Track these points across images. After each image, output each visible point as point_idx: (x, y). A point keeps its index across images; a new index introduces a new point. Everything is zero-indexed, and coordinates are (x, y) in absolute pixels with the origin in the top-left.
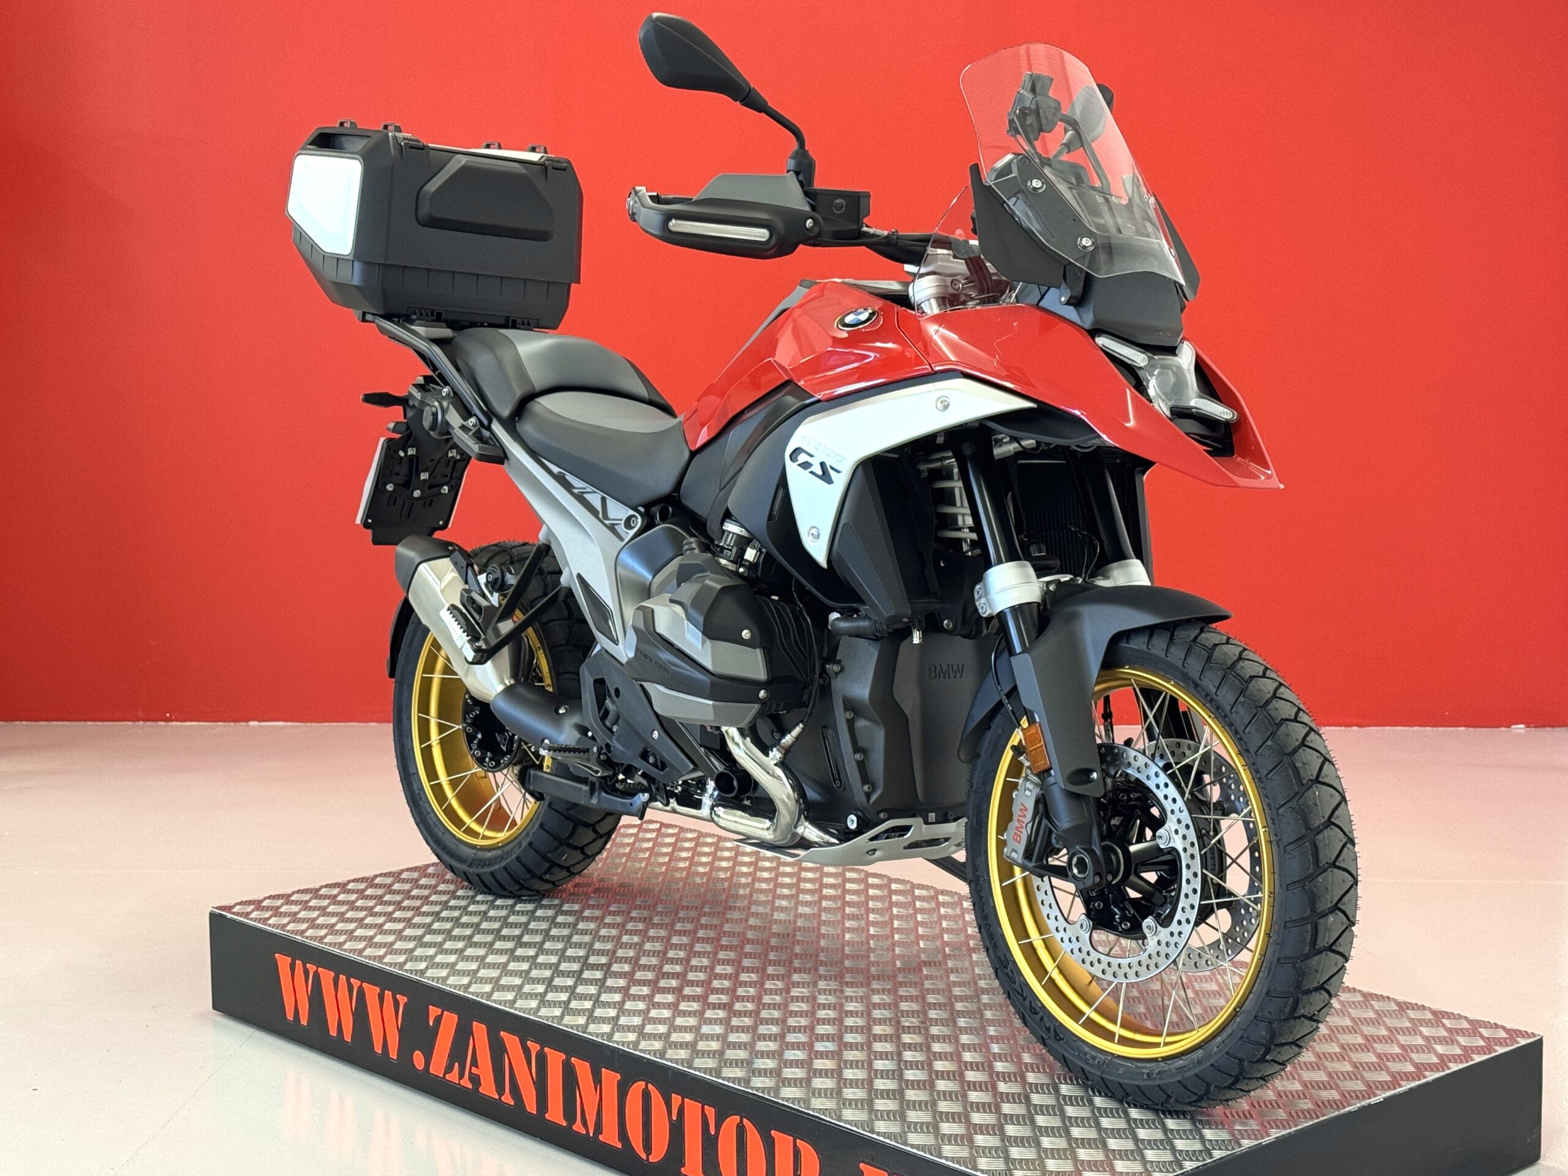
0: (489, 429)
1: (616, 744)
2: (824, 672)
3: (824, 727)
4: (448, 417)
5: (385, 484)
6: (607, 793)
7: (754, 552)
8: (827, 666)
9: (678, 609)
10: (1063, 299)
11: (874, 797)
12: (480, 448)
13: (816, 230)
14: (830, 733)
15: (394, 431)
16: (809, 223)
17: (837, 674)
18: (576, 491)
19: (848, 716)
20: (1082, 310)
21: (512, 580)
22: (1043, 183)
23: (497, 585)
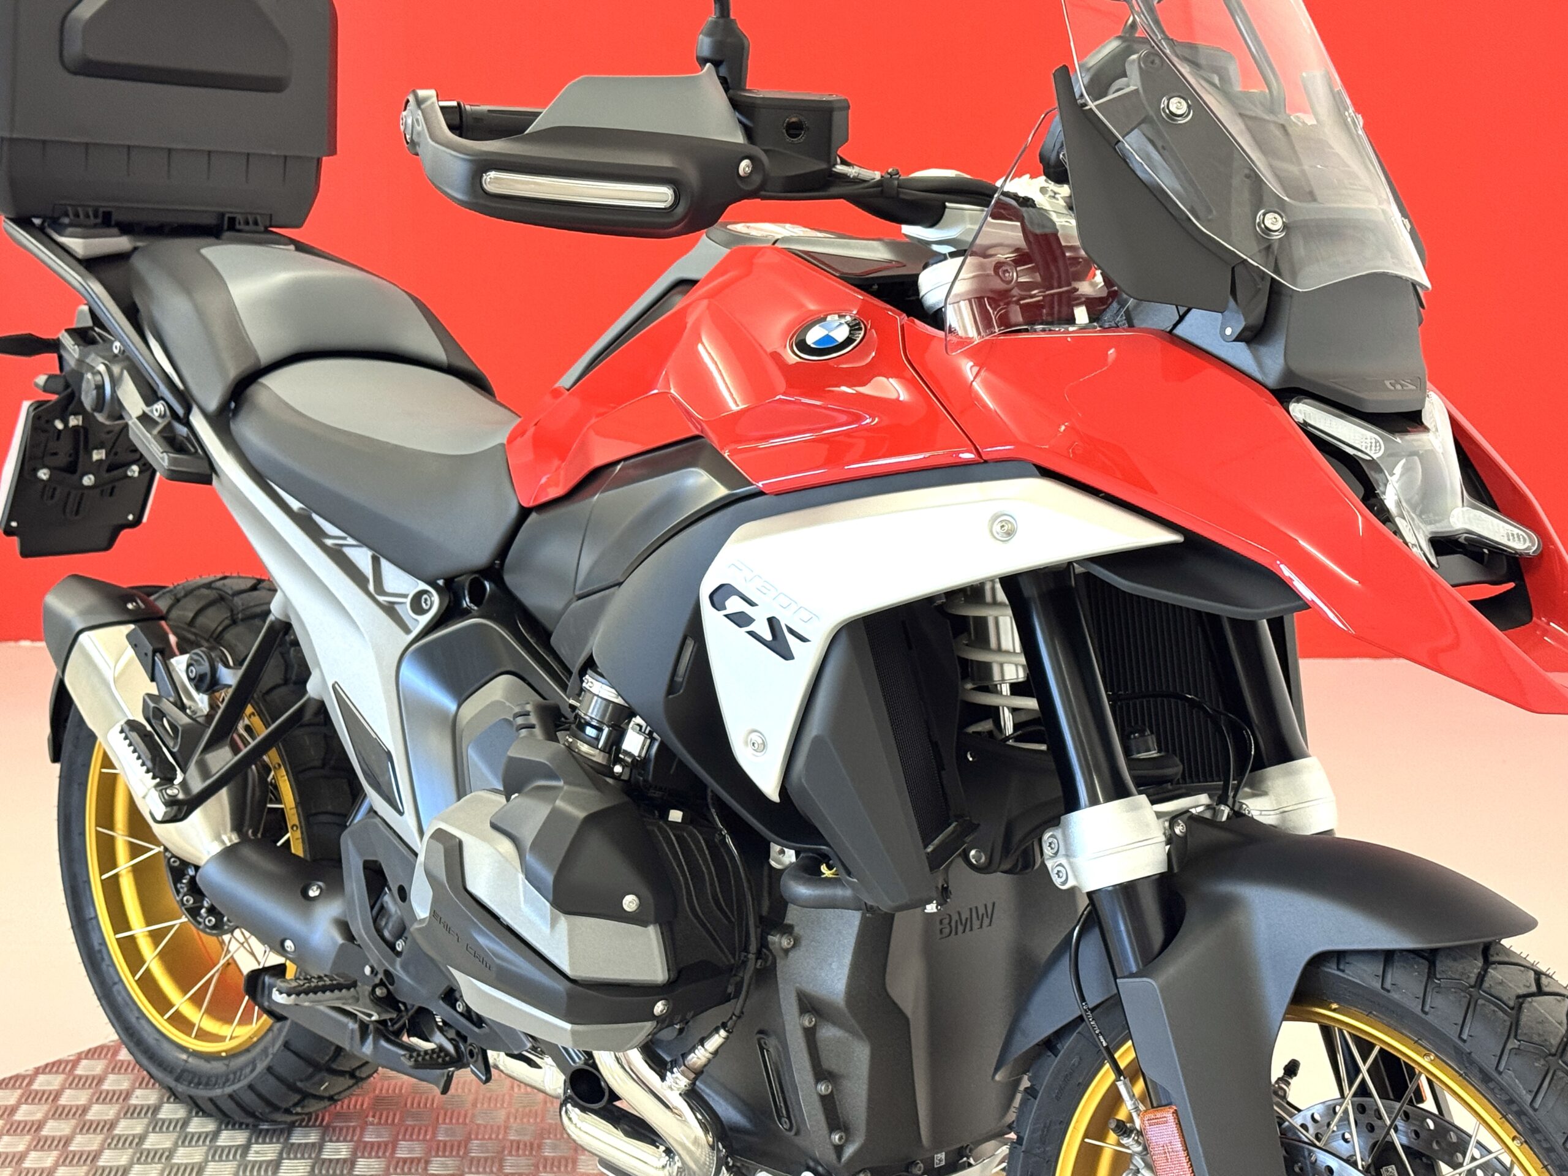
0: (188, 424)
1: (398, 970)
2: (763, 944)
3: (761, 1032)
4: (120, 394)
5: (35, 470)
6: (388, 1040)
7: (641, 738)
8: (770, 938)
9: (506, 846)
10: (1228, 331)
11: (849, 1151)
12: (173, 462)
13: (757, 179)
14: (772, 1043)
15: (46, 389)
16: (745, 166)
17: (786, 951)
18: (329, 542)
19: (807, 1024)
20: (1264, 350)
21: (230, 677)
22: (1189, 107)
23: (208, 683)
